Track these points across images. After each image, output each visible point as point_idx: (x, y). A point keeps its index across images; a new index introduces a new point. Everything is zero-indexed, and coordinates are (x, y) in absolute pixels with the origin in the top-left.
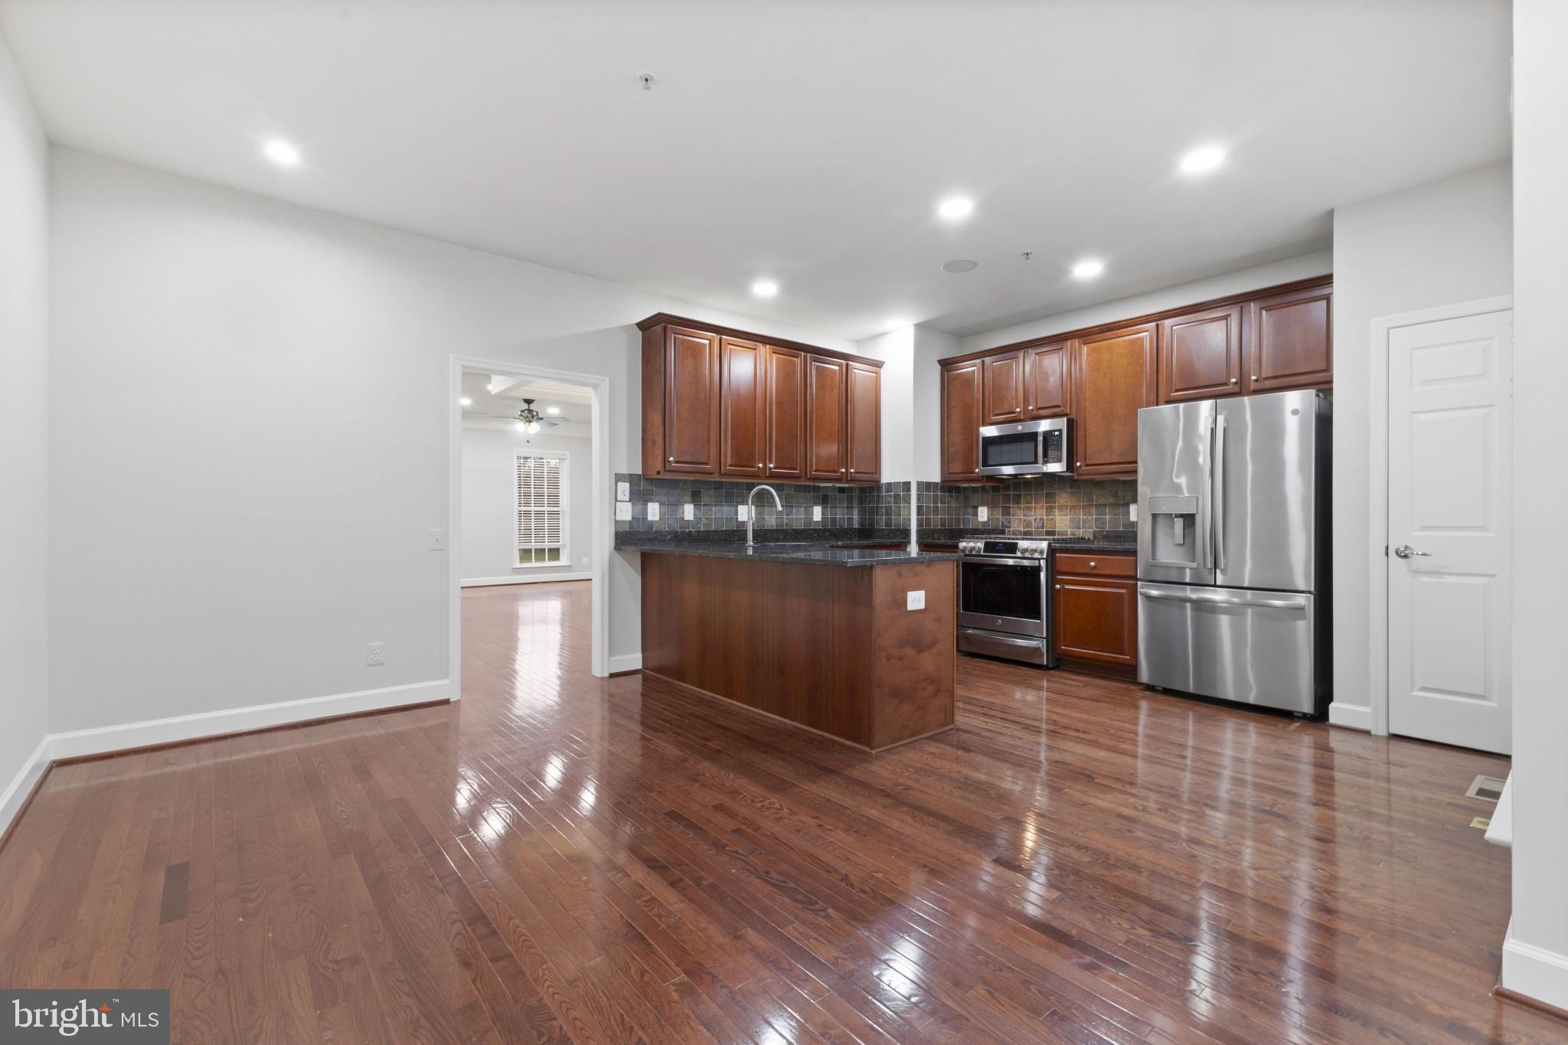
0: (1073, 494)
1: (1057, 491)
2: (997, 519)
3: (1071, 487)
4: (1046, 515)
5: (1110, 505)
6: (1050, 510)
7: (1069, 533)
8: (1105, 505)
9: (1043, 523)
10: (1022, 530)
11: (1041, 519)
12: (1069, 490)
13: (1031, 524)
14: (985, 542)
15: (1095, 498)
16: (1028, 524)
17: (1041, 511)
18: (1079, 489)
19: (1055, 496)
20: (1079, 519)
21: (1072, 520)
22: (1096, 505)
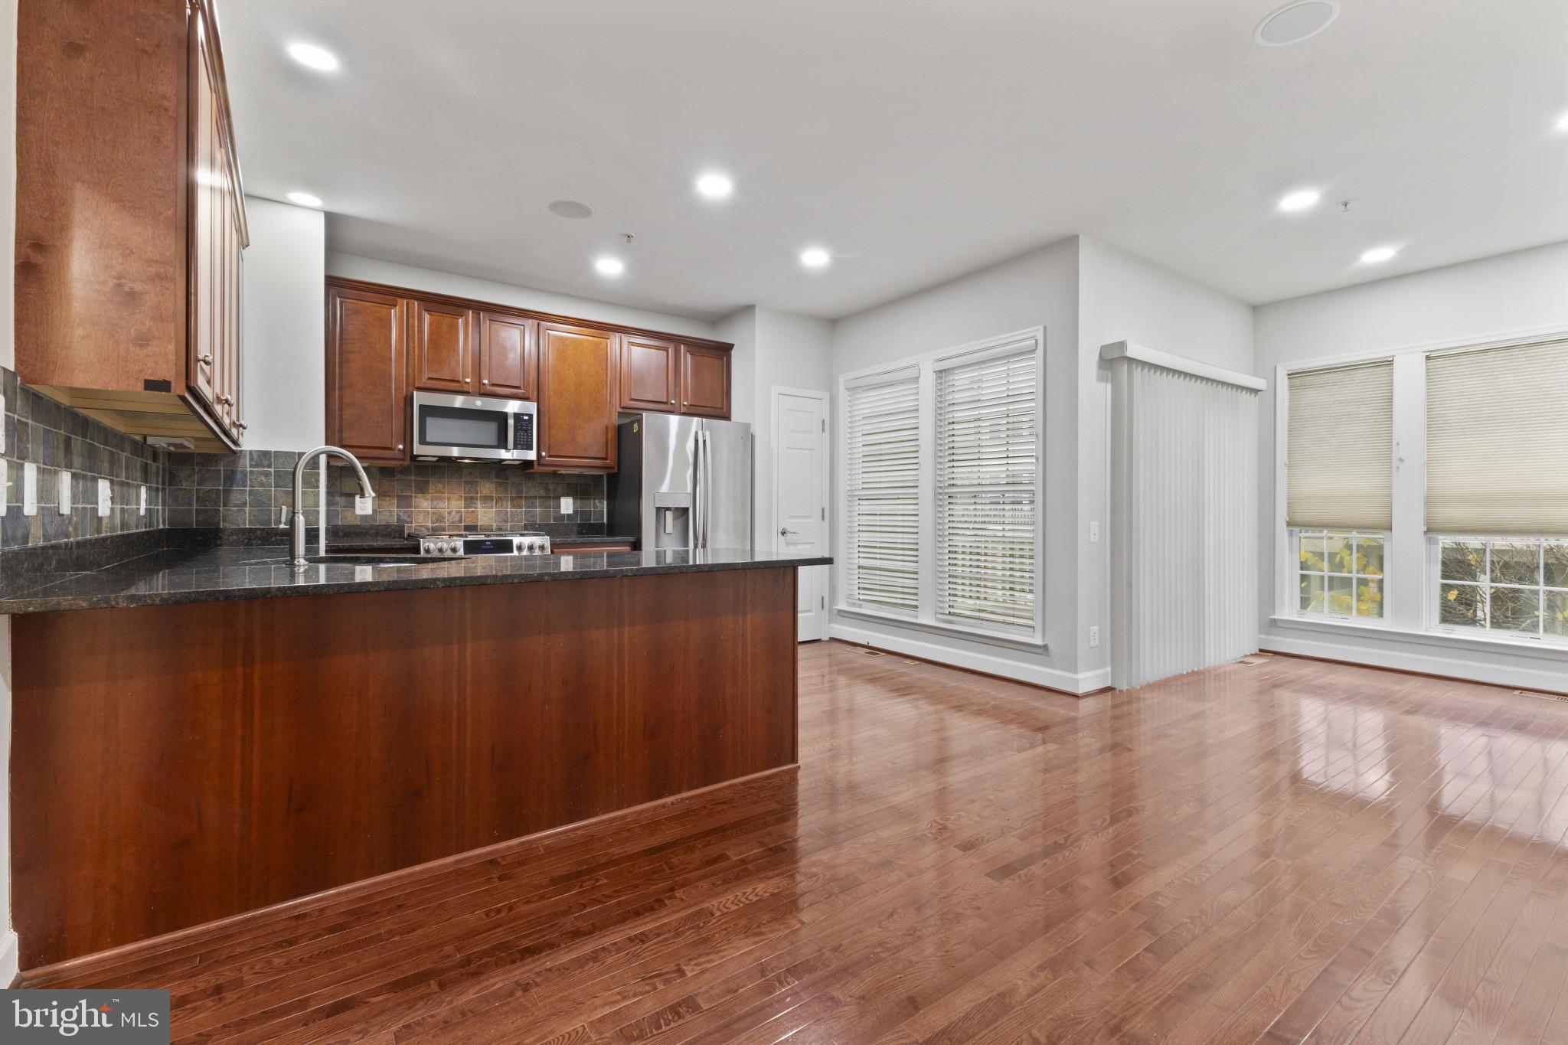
0: (499, 484)
1: (479, 480)
2: (390, 511)
3: (497, 476)
4: (465, 508)
5: (540, 497)
6: (470, 501)
7: (494, 527)
8: (535, 497)
9: (461, 516)
10: (430, 525)
11: (457, 512)
12: (495, 480)
13: (444, 518)
14: (464, 541)
15: (524, 489)
16: (440, 518)
17: (459, 502)
18: (507, 480)
19: (477, 486)
20: (507, 512)
21: (498, 513)
22: (525, 497)
